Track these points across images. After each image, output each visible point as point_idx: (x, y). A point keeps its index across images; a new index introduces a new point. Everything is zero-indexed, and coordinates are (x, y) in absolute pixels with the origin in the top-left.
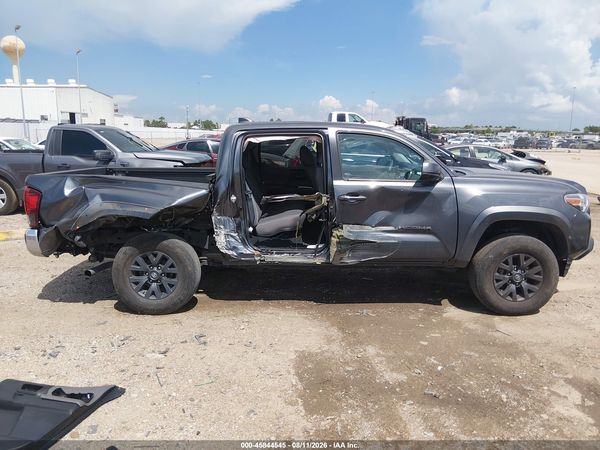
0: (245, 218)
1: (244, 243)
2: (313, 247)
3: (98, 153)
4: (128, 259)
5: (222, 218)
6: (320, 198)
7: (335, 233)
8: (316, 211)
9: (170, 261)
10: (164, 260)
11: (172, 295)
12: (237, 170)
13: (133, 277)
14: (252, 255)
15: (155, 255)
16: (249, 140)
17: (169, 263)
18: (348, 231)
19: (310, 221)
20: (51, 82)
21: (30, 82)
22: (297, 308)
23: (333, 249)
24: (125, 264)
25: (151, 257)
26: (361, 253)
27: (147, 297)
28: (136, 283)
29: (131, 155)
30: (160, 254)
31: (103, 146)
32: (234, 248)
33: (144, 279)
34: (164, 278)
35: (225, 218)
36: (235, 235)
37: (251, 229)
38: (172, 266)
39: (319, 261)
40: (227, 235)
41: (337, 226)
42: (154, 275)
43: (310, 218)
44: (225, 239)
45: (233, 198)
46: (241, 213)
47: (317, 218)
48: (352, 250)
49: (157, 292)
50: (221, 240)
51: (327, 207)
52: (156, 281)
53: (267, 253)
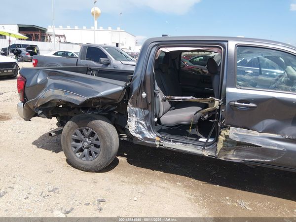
0: (153, 110)
1: (149, 129)
2: (204, 140)
3: (102, 60)
4: (70, 131)
5: (135, 109)
6: (213, 101)
7: (223, 132)
8: (209, 112)
9: (96, 136)
10: (92, 134)
11: (96, 160)
12: (148, 73)
13: (74, 143)
14: (154, 140)
15: (87, 130)
16: (161, 49)
17: (96, 137)
18: (234, 133)
19: (203, 120)
20: (110, 28)
21: (101, 28)
22: (185, 186)
23: (220, 146)
24: (68, 133)
25: (84, 130)
26: (245, 153)
27: (81, 158)
28: (75, 148)
29: (119, 62)
30: (90, 130)
31: (105, 56)
32: (141, 133)
33: (80, 145)
34: (93, 147)
35: (137, 109)
36: (143, 122)
37: (156, 120)
38: (97, 139)
39: (207, 153)
40: (137, 122)
41: (225, 127)
42: (86, 144)
43: (203, 117)
44: (135, 124)
45: (144, 95)
46: (150, 106)
47: (209, 119)
48: (237, 150)
49: (87, 155)
50: (132, 125)
51: (219, 110)
52: (88, 148)
53: (166, 140)
